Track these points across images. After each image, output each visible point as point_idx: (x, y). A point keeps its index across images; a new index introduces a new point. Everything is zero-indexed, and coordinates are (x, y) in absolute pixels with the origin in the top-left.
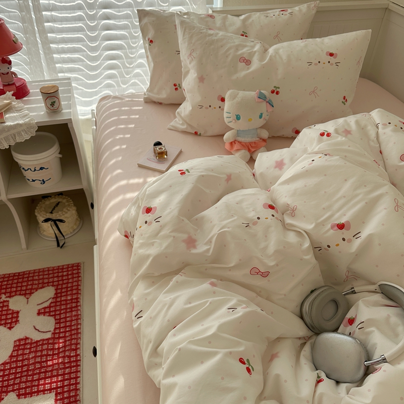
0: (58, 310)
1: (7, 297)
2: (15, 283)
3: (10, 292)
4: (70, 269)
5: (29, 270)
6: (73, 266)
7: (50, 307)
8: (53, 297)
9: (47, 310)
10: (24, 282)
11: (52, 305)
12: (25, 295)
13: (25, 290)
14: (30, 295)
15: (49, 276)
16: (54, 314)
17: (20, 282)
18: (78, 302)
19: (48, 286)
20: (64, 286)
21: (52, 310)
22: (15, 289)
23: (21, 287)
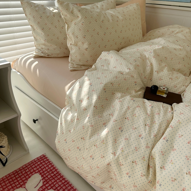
0: (51, 184)
5: (12, 172)
7: (44, 185)
8: (42, 179)
9: (44, 187)
10: (14, 180)
11: (45, 183)
12: (21, 186)
13: (19, 184)
14: (25, 185)
15: (29, 170)
16: (50, 187)
18: (60, 174)
19: (33, 174)
20: (44, 170)
21: (47, 186)
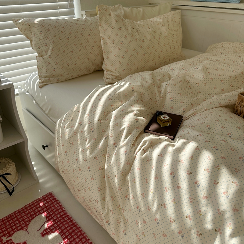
1: (8, 237)
2: (8, 225)
3: (9, 233)
4: (46, 198)
6: (47, 196)
7: (48, 228)
9: (48, 230)
10: (15, 221)
12: (22, 229)
13: (21, 225)
14: (27, 227)
15: (32, 209)
16: (55, 230)
17: (12, 223)
18: (68, 216)
19: (37, 216)
21: (52, 229)
22: (11, 229)
23: (15, 225)
